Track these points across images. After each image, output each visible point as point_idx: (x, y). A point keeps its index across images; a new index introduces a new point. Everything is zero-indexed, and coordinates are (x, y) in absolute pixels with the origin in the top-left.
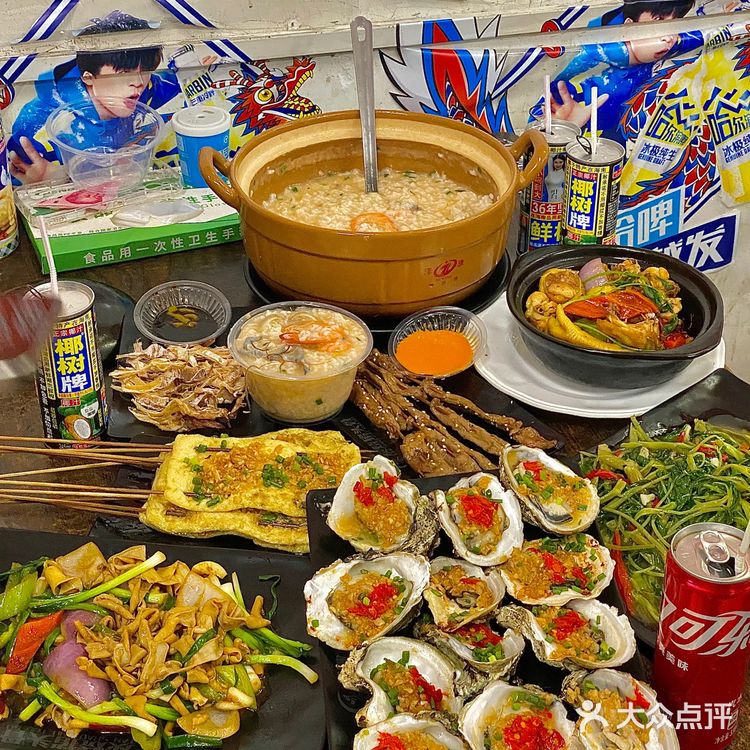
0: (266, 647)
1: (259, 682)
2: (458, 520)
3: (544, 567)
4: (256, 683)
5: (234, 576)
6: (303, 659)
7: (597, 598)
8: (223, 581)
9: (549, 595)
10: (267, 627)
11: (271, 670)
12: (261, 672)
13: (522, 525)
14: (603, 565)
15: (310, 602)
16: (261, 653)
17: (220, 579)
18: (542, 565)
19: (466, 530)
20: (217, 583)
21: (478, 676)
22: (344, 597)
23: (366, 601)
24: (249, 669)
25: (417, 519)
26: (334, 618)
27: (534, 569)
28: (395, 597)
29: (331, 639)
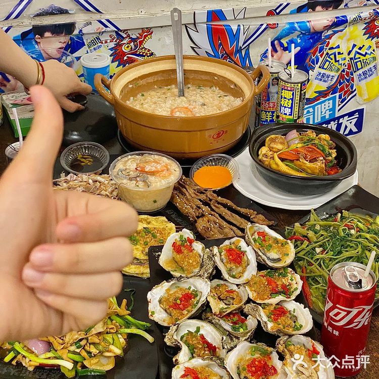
0: (128, 325)
1: (125, 342)
2: (224, 261)
3: (267, 284)
4: (123, 343)
9: (270, 298)
10: (129, 315)
11: (130, 336)
12: (126, 337)
13: (256, 264)
14: (296, 283)
15: (150, 302)
16: (126, 328)
18: (266, 283)
19: (229, 266)
21: (234, 339)
22: (167, 300)
23: (178, 302)
24: (120, 336)
25: (204, 260)
26: (162, 310)
27: (262, 286)
28: (193, 299)
29: (161, 320)
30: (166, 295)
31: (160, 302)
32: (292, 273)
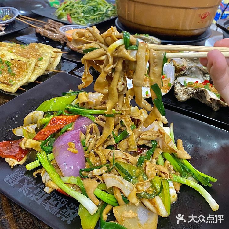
0: (184, 172)
1: (176, 196)
4: (173, 197)
5: (172, 125)
6: (207, 188)
8: (165, 125)
10: (188, 160)
11: (184, 189)
12: (178, 189)
16: (181, 176)
17: (163, 124)
20: (162, 125)
24: (171, 184)
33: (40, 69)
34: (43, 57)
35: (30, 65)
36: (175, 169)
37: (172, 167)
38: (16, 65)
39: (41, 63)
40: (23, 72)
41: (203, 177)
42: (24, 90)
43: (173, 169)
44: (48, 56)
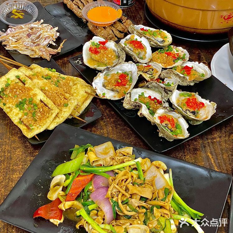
2: (132, 49)
3: (168, 56)
7: (188, 61)
9: (174, 63)
13: (150, 48)
14: (182, 52)
15: (96, 89)
17: (164, 171)
18: (167, 55)
19: (137, 52)
21: (169, 92)
23: (119, 81)
25: (119, 53)
26: (109, 91)
27: (164, 58)
28: (127, 78)
29: (112, 97)
30: (106, 81)
31: (104, 86)
32: (175, 47)
33: (62, 117)
34: (69, 104)
35: (52, 114)
36: (175, 209)
37: (172, 209)
38: (41, 111)
39: (65, 110)
40: (44, 119)
41: (194, 213)
42: (38, 139)
43: (173, 210)
44: (73, 104)
